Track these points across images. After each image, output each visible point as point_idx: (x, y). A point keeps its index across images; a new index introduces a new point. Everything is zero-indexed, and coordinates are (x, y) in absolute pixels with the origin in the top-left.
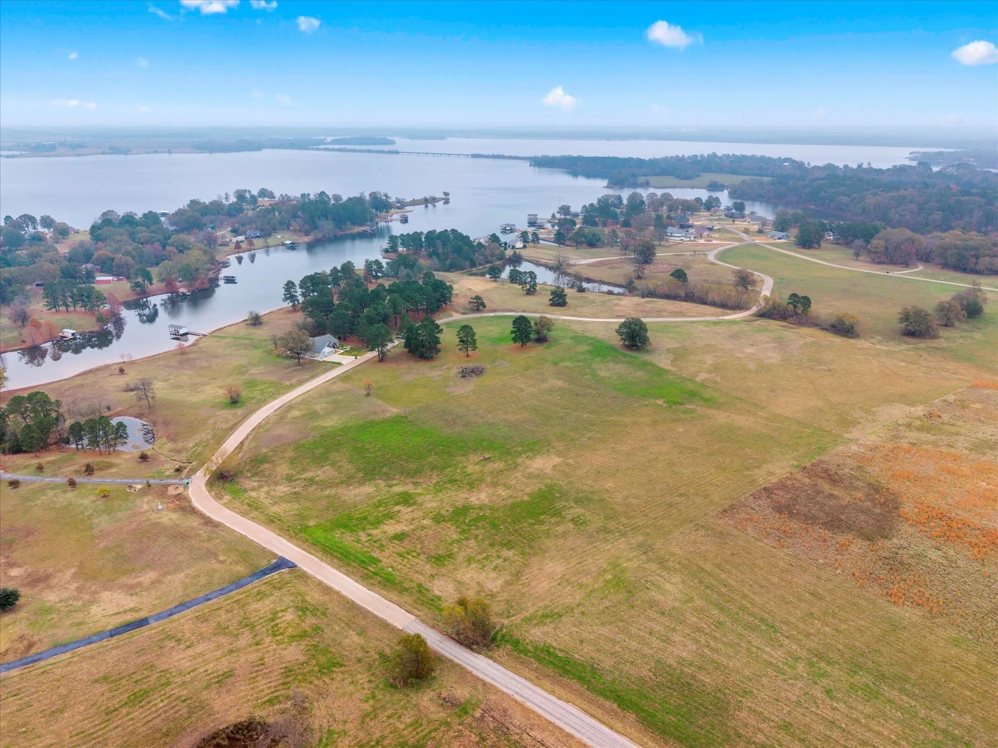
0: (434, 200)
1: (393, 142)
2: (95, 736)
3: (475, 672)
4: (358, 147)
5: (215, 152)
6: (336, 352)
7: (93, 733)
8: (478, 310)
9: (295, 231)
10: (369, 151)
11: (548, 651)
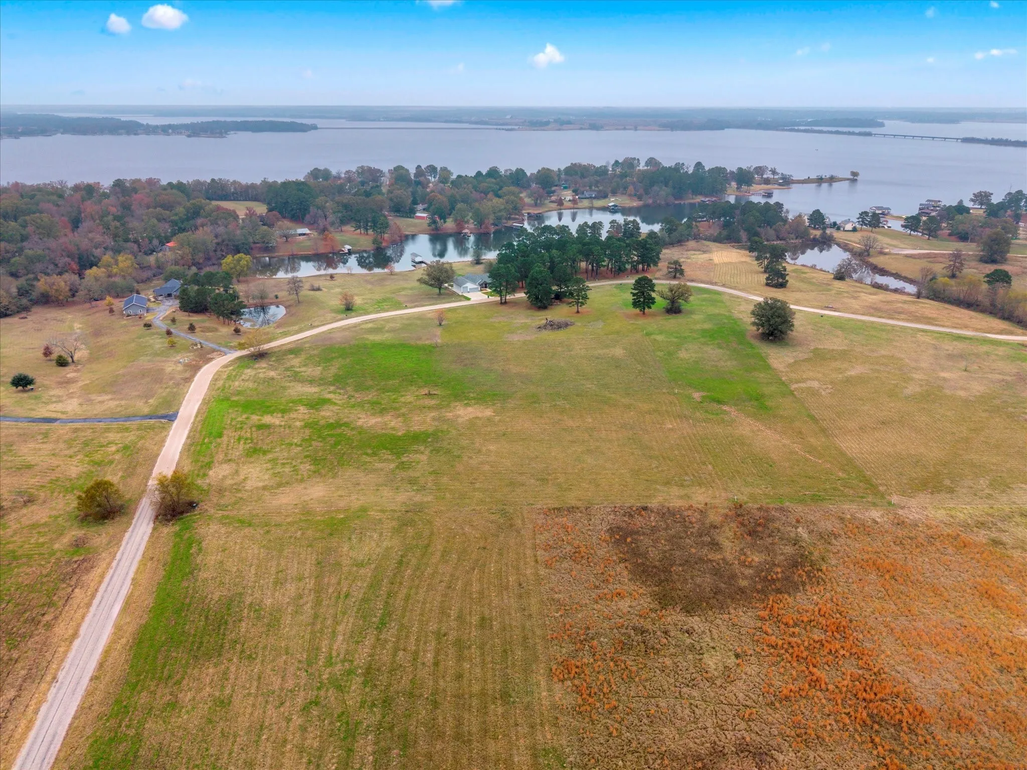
0: (832, 180)
1: (882, 125)
3: (127, 535)
4: (857, 130)
5: (676, 130)
6: (481, 290)
8: (675, 277)
9: (630, 195)
10: (850, 133)
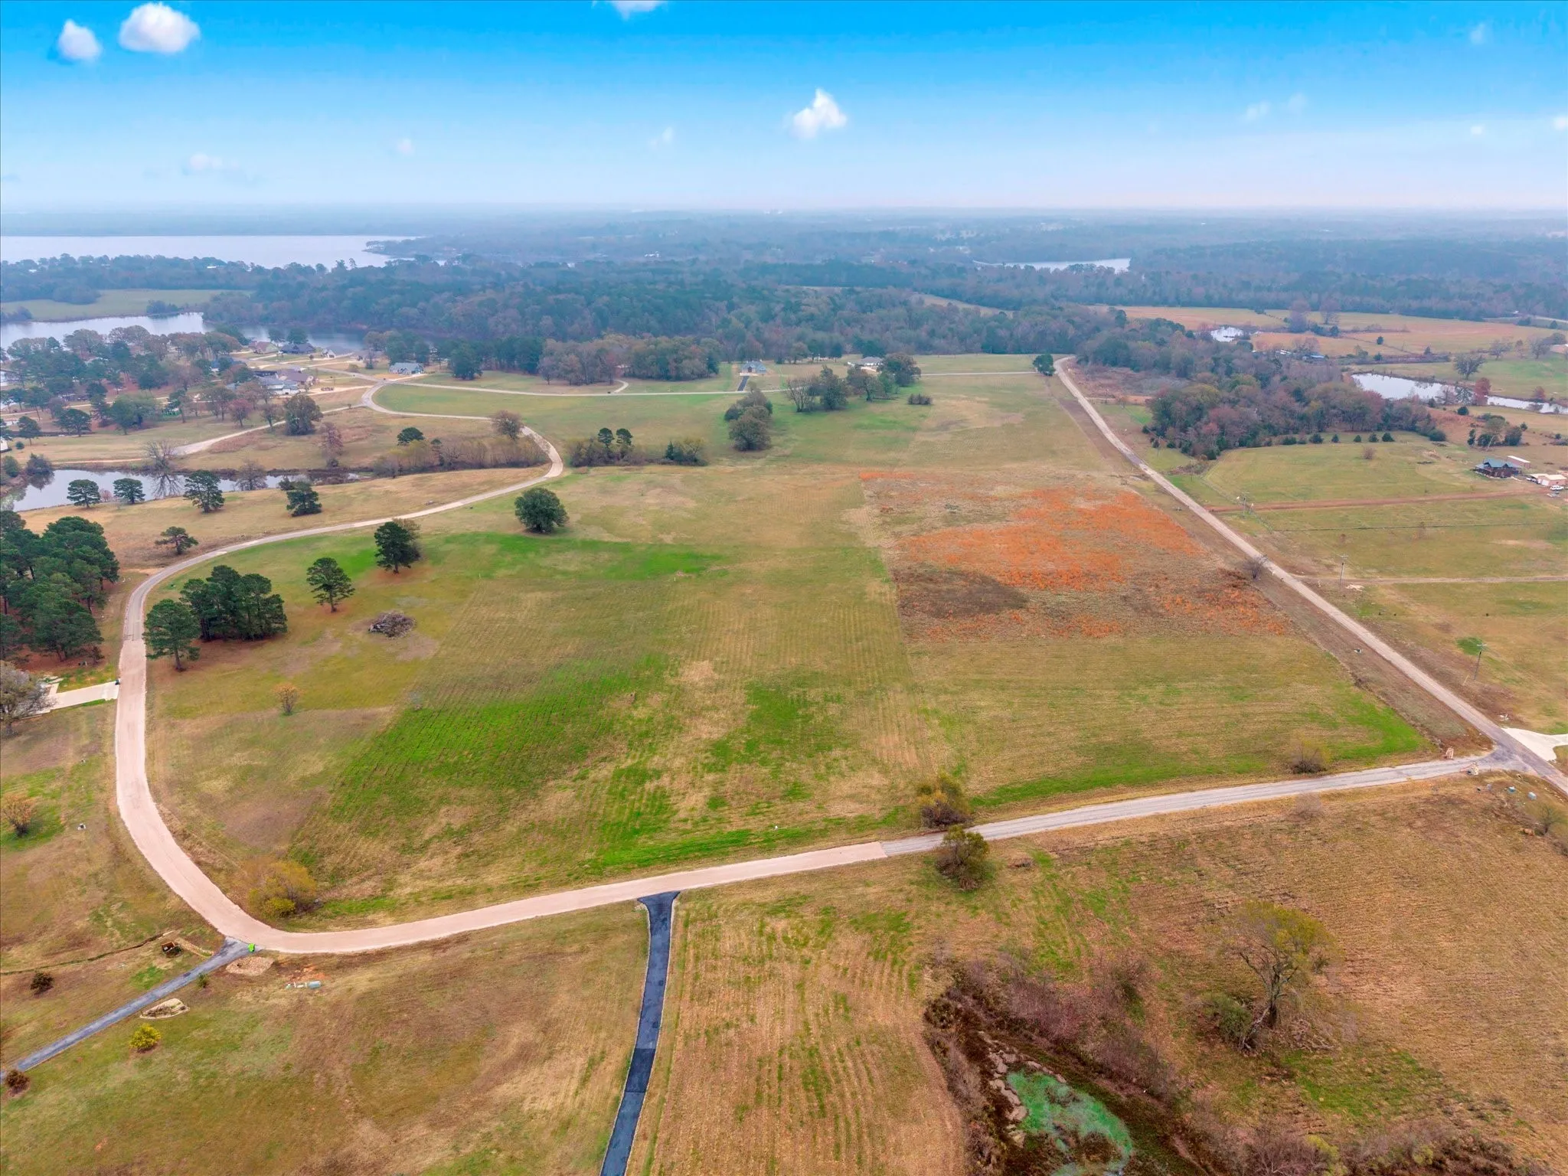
2: (854, 1135)
7: (849, 1136)
8: (179, 553)
11: (1008, 791)
